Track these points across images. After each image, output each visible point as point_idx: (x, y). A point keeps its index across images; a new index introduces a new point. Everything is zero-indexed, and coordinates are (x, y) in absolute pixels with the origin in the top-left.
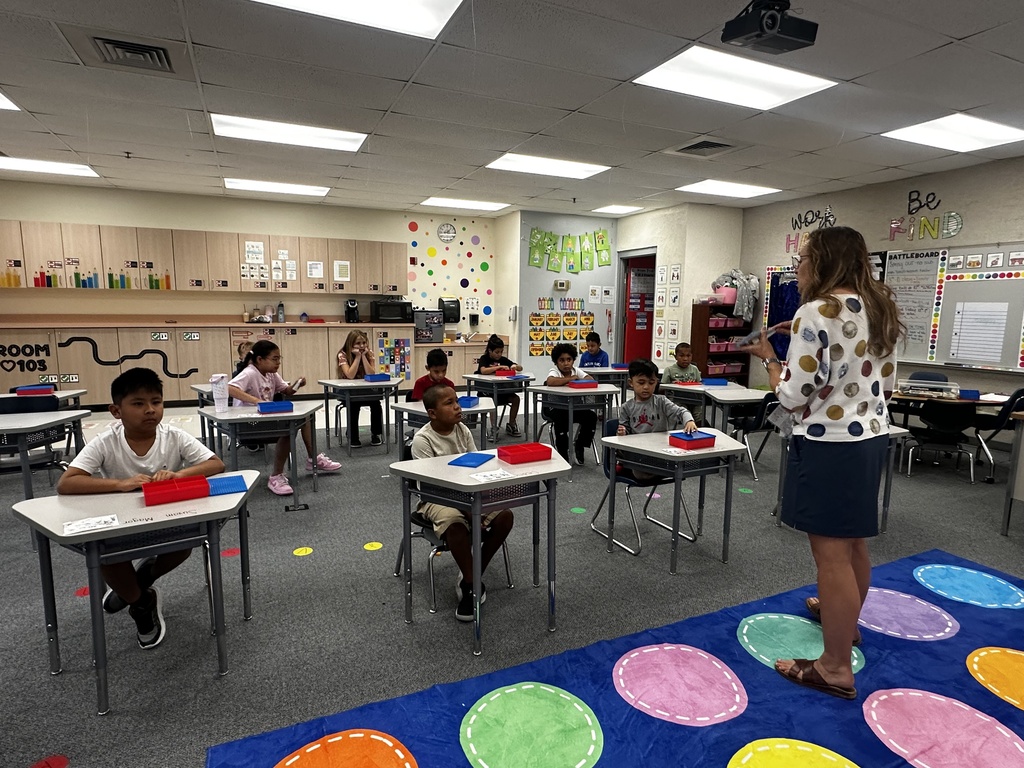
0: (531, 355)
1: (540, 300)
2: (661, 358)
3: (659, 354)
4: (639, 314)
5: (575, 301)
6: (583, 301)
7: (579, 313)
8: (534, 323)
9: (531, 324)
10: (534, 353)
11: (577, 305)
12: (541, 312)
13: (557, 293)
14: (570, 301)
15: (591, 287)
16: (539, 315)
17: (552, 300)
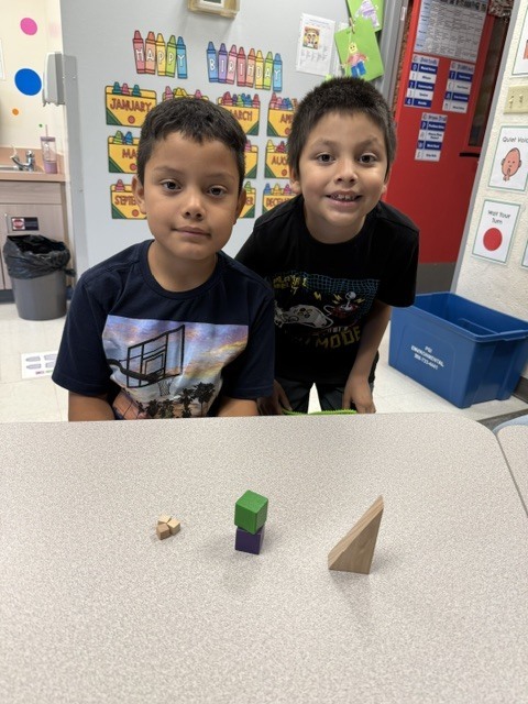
0: (116, 214)
1: (137, 39)
2: (500, 253)
3: (493, 240)
4: (427, 117)
5: (253, 57)
6: (277, 61)
7: (265, 97)
8: (121, 114)
9: (111, 120)
10: (126, 209)
11: (260, 73)
12: (145, 82)
13: (198, 22)
14: (240, 55)
15: (307, 20)
16: (137, 92)
17: (180, 45)
